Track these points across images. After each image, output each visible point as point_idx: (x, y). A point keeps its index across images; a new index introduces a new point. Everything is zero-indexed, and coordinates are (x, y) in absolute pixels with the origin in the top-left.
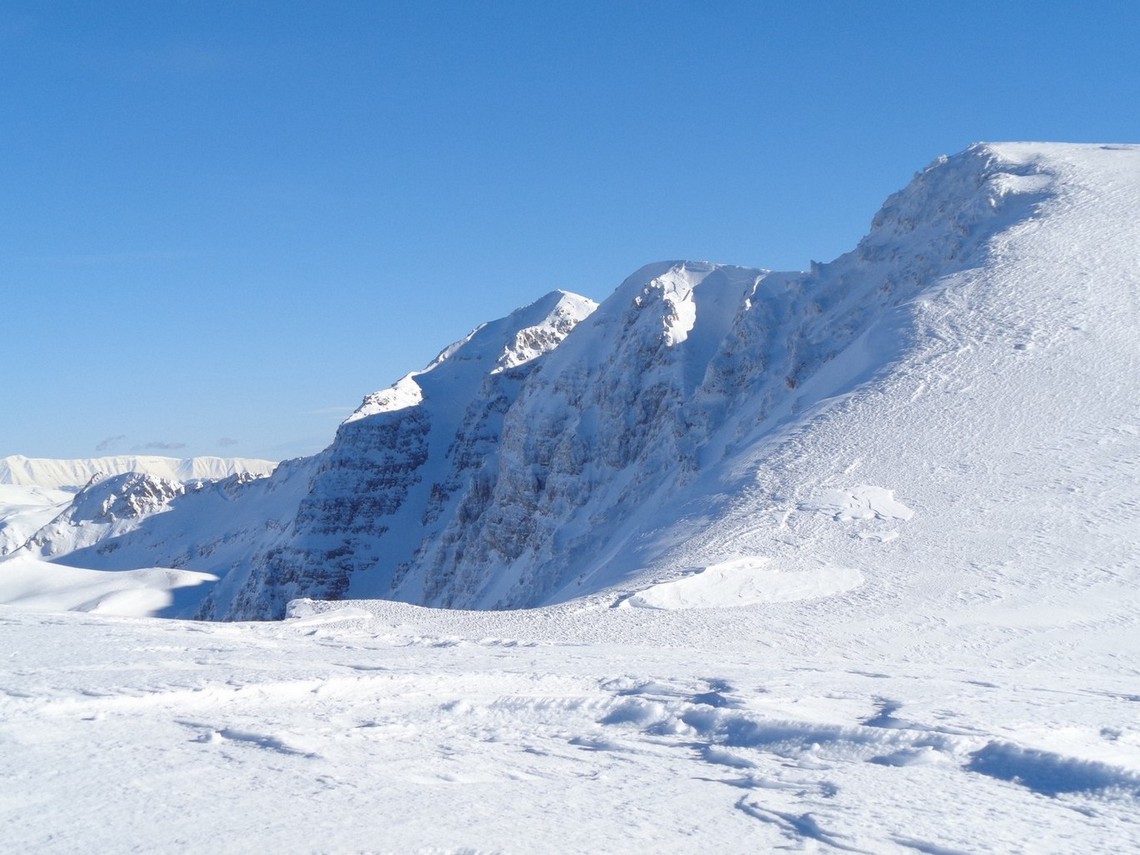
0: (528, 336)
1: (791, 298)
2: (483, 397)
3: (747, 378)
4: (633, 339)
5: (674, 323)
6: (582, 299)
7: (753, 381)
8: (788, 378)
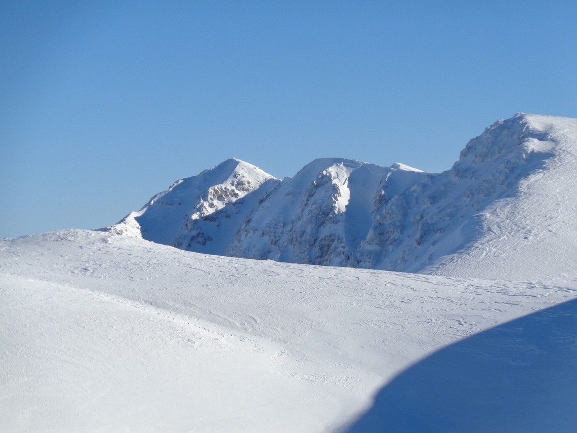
0: (216, 191)
1: (415, 195)
2: (186, 232)
3: (391, 237)
4: (314, 207)
5: (339, 198)
6: (252, 166)
7: (395, 240)
8: (417, 241)
